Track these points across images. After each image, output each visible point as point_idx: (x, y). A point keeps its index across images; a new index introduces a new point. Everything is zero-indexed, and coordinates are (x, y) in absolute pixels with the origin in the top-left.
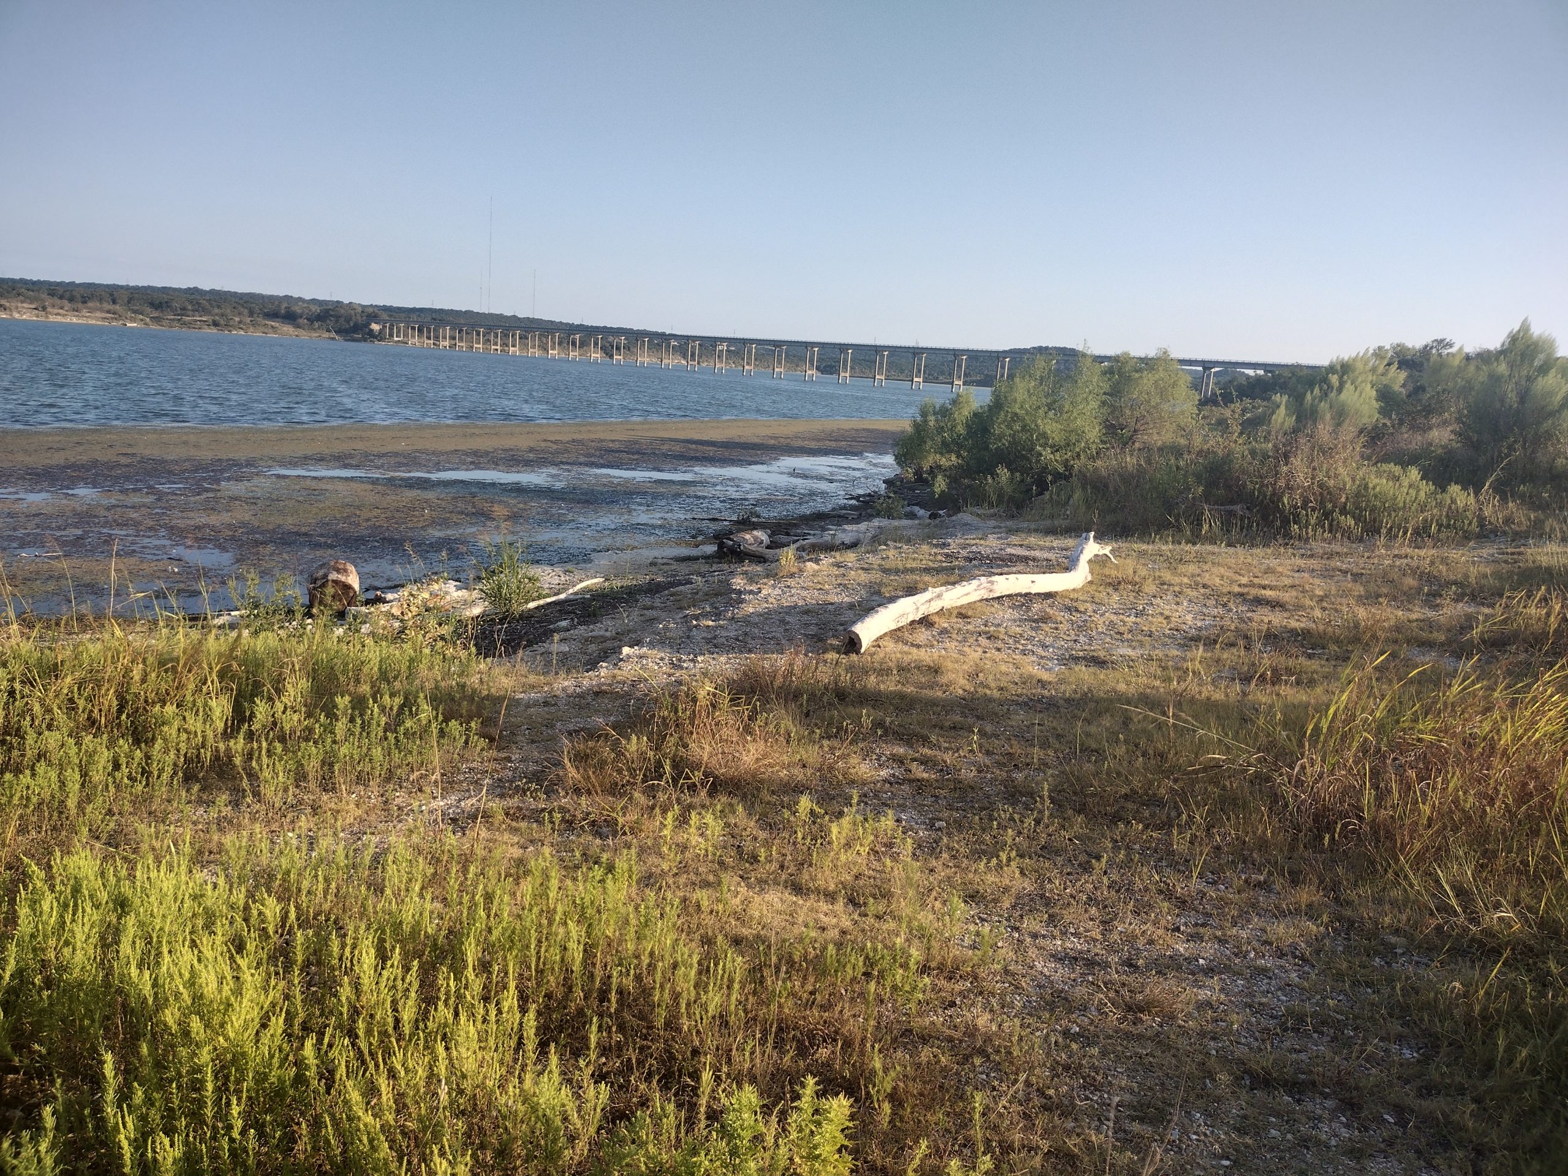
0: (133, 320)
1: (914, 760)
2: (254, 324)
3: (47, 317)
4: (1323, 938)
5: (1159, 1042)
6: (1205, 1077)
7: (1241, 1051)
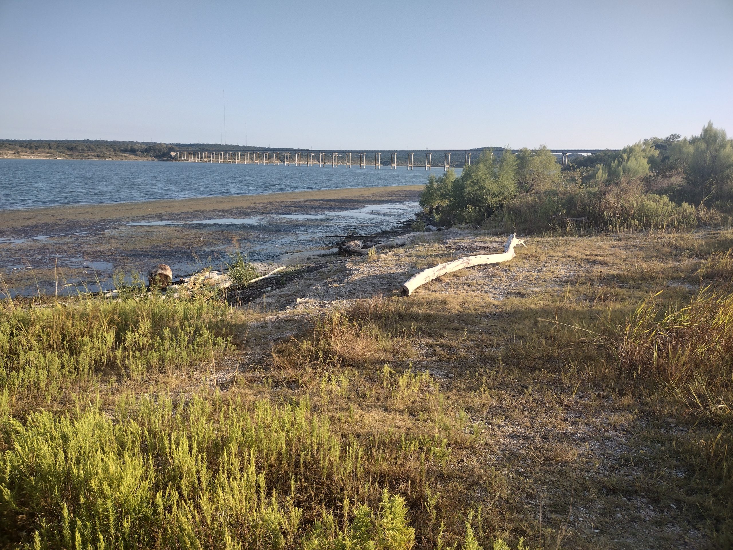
0: (60, 156)
1: (437, 345)
2: (116, 155)
3: (20, 157)
4: (636, 421)
5: (561, 474)
6: (584, 490)
7: (601, 477)
